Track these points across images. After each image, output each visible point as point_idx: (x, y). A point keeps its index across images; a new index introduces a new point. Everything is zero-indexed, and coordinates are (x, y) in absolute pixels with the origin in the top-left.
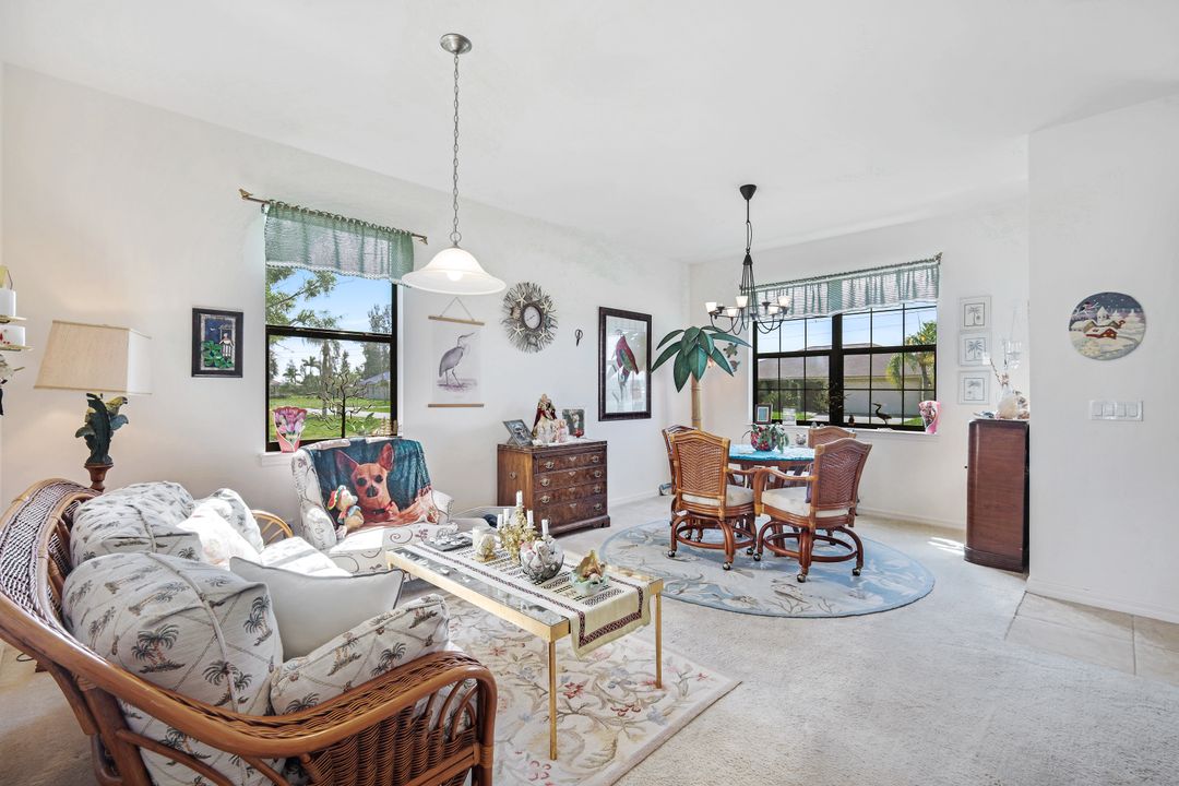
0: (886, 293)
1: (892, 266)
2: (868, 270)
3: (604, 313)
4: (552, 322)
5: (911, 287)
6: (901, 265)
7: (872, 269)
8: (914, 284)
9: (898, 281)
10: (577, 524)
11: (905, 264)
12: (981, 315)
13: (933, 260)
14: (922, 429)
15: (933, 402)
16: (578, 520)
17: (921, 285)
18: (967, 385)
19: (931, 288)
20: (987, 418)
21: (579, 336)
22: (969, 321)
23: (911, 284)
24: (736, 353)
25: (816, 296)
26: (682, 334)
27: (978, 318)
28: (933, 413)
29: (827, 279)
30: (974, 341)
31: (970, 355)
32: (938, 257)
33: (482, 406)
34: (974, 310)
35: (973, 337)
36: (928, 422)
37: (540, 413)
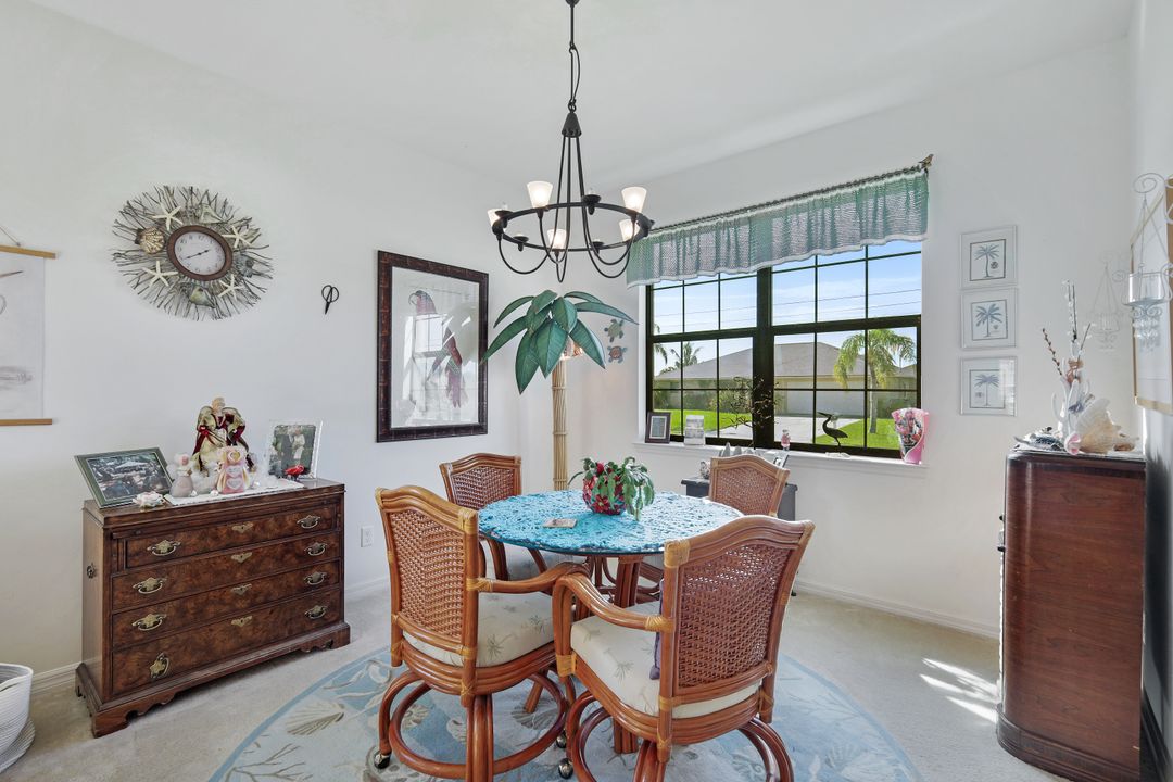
0: (839, 229)
1: (849, 185)
2: (811, 194)
3: (387, 263)
4: (256, 267)
5: (880, 220)
6: (863, 182)
7: (817, 192)
8: (886, 212)
9: (858, 210)
10: (252, 657)
11: (870, 180)
12: (1000, 261)
13: (918, 169)
14: (896, 454)
15: (915, 410)
16: (260, 648)
17: (898, 214)
18: (974, 382)
19: (913, 217)
20: (1046, 449)
21: (330, 297)
22: (979, 273)
23: (880, 213)
24: (621, 335)
25: (732, 242)
26: (529, 304)
27: (995, 265)
28: (916, 429)
29: (749, 214)
30: (987, 306)
31: (981, 331)
32: (926, 164)
33: (49, 422)
34: (988, 253)
35: (985, 299)
36: (908, 445)
37: (204, 433)
